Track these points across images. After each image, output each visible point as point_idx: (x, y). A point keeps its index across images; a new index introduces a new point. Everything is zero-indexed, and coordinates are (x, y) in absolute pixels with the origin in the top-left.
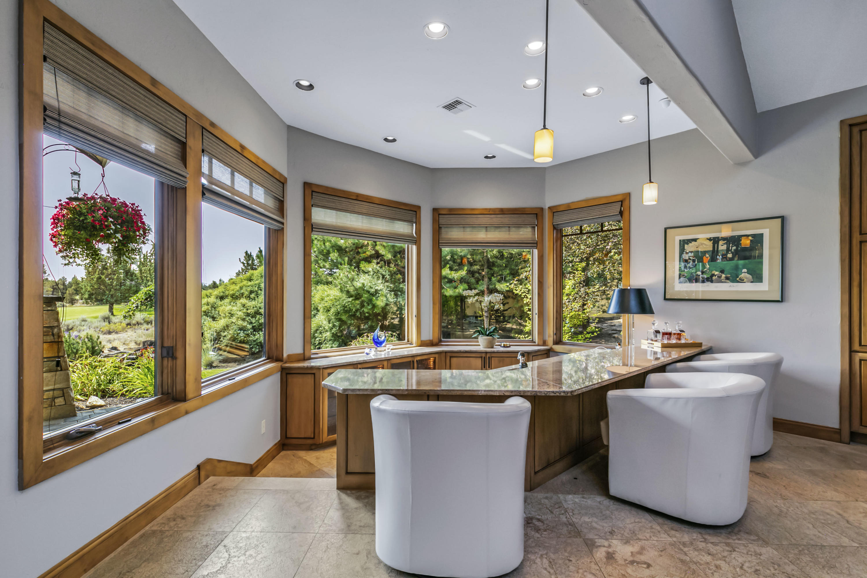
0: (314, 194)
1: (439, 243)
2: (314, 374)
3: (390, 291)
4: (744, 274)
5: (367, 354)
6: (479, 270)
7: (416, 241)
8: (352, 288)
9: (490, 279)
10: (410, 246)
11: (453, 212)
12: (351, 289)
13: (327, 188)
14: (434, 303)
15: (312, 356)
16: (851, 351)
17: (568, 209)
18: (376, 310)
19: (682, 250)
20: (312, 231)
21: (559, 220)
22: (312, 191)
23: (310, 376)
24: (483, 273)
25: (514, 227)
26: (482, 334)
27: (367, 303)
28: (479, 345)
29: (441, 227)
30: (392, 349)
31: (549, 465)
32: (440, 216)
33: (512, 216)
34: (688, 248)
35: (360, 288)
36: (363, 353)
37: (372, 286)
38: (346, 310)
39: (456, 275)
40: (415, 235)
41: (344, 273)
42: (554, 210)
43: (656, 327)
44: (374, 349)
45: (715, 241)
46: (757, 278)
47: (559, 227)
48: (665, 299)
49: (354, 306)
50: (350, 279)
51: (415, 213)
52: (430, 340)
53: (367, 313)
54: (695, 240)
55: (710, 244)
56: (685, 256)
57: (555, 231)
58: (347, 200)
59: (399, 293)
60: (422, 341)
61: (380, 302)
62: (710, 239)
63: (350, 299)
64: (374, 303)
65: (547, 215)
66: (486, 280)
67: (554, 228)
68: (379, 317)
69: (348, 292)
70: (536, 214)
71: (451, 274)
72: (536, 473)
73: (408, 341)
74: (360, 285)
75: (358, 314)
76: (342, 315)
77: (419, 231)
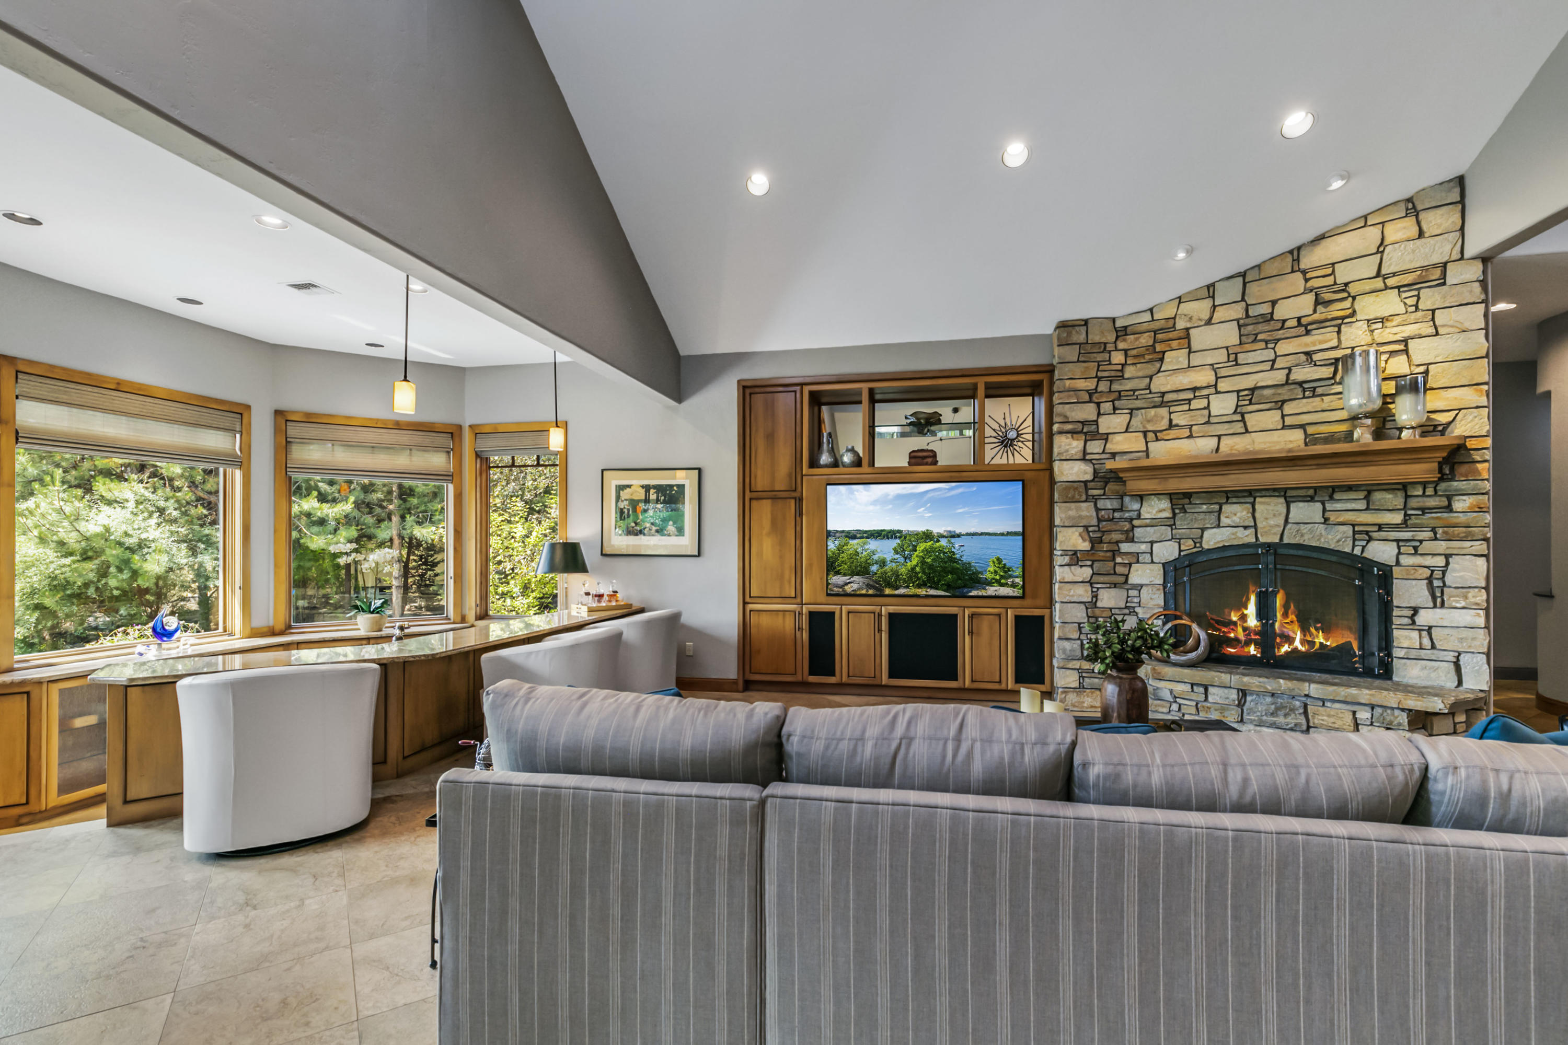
0: (20, 376)
1: (286, 467)
2: (28, 693)
3: (178, 542)
4: (671, 528)
5: (141, 654)
6: (383, 501)
7: (242, 462)
8: (74, 535)
9: (403, 518)
10: (229, 471)
11: (310, 419)
12: (71, 539)
13: (52, 367)
14: (276, 566)
15: (16, 666)
16: (745, 603)
17: (495, 431)
18: (140, 582)
19: (618, 498)
20: (17, 441)
21: (485, 445)
22: (17, 372)
23: (18, 697)
24: (391, 507)
25: (418, 450)
26: (363, 611)
27: (117, 567)
28: (359, 629)
29: (290, 442)
30: (192, 645)
31: (423, 749)
32: (288, 423)
33: (415, 433)
34: (625, 494)
35: (97, 535)
36: (133, 654)
37: (130, 532)
38: (57, 585)
39: (331, 511)
40: (239, 453)
41: (51, 503)
42: (478, 431)
43: (587, 588)
44: (156, 646)
45: (647, 488)
46: (680, 531)
47: (484, 455)
48: (602, 554)
49: (80, 575)
50: (67, 517)
51: (239, 416)
52: (269, 627)
53: (117, 589)
54: (629, 486)
55: (643, 491)
56: (621, 505)
57: (478, 460)
58: (96, 390)
59: (202, 546)
60: (252, 629)
61: (153, 566)
62: (642, 487)
63: (68, 561)
64: (135, 567)
65: (467, 436)
66: (395, 519)
67: (478, 455)
68: (148, 597)
69: (61, 543)
70: (452, 433)
71: (320, 509)
72: (404, 758)
73: (225, 631)
74: (99, 529)
75: (91, 592)
76: (44, 595)
77: (246, 447)
